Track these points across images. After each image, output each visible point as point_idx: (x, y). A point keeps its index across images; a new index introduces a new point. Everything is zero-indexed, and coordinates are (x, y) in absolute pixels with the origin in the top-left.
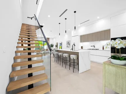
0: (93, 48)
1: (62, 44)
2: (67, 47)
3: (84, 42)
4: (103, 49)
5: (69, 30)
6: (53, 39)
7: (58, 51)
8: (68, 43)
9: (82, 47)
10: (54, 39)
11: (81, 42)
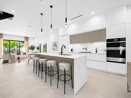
0: (85, 51)
1: (46, 46)
2: (54, 49)
3: (75, 43)
4: (96, 52)
5: (56, 27)
6: (34, 39)
7: (39, 56)
8: (55, 45)
9: (72, 50)
10: (36, 40)
11: (71, 43)
